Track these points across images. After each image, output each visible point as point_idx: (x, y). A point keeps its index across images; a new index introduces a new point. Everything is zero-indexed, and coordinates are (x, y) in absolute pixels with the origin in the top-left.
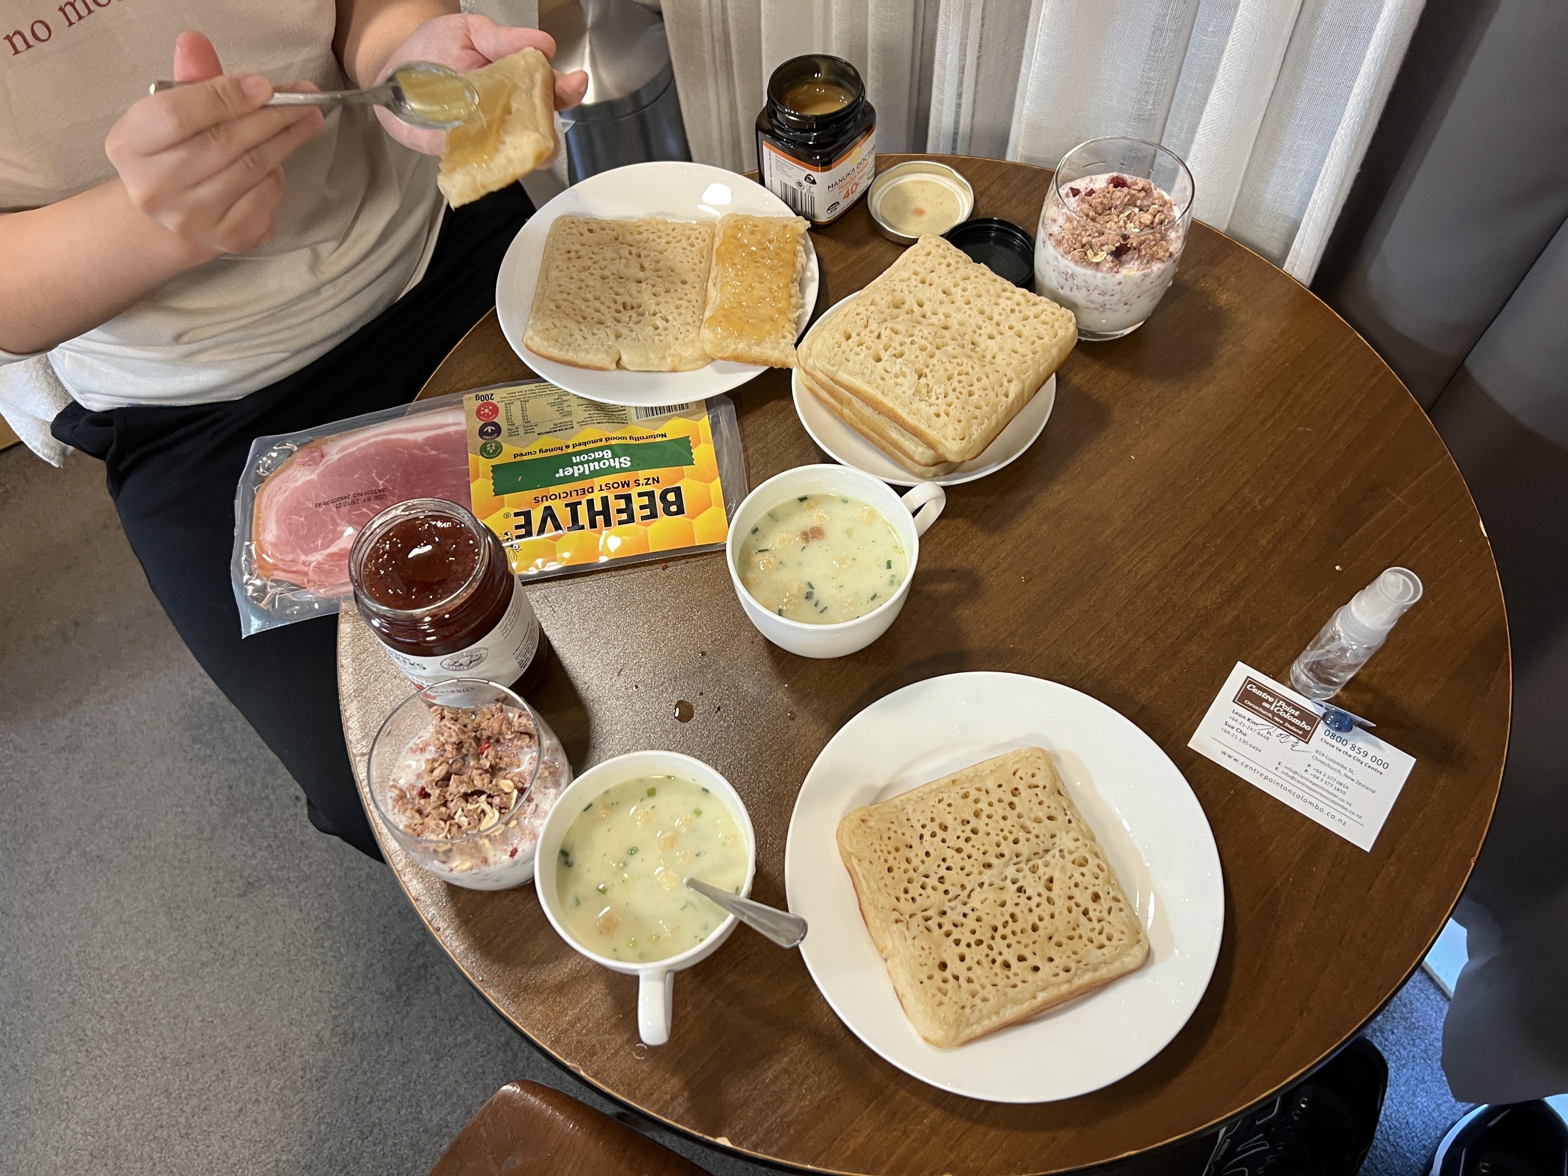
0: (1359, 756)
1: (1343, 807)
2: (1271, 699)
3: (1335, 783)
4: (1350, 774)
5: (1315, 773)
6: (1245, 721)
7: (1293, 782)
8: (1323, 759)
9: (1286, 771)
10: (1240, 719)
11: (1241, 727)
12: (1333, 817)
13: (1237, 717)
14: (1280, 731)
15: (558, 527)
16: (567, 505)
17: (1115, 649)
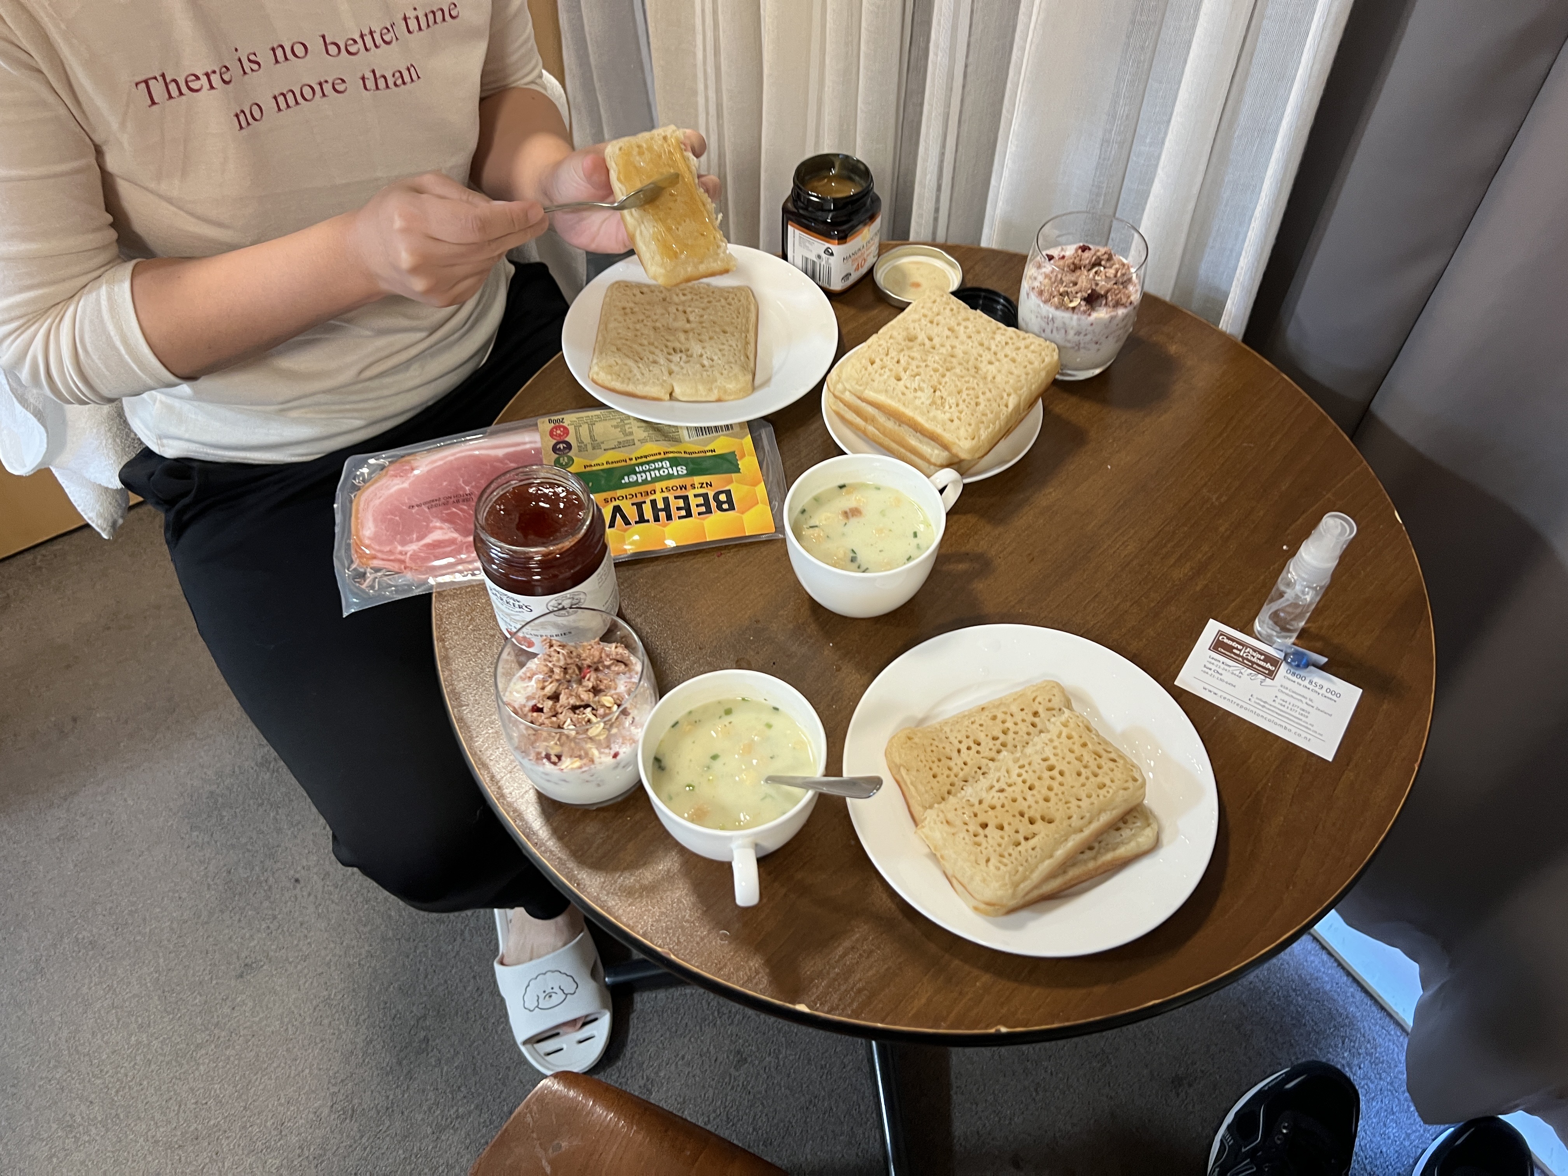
0: (1317, 689)
1: (1307, 728)
2: (1240, 647)
3: (1299, 710)
4: (1310, 703)
5: (1281, 702)
6: (1220, 664)
7: (1264, 709)
8: (1287, 691)
9: (1258, 701)
10: (1216, 663)
11: (1217, 669)
12: (1300, 735)
13: (1213, 661)
14: (1249, 671)
15: (627, 523)
16: (633, 504)
17: (1108, 611)
